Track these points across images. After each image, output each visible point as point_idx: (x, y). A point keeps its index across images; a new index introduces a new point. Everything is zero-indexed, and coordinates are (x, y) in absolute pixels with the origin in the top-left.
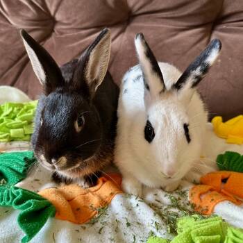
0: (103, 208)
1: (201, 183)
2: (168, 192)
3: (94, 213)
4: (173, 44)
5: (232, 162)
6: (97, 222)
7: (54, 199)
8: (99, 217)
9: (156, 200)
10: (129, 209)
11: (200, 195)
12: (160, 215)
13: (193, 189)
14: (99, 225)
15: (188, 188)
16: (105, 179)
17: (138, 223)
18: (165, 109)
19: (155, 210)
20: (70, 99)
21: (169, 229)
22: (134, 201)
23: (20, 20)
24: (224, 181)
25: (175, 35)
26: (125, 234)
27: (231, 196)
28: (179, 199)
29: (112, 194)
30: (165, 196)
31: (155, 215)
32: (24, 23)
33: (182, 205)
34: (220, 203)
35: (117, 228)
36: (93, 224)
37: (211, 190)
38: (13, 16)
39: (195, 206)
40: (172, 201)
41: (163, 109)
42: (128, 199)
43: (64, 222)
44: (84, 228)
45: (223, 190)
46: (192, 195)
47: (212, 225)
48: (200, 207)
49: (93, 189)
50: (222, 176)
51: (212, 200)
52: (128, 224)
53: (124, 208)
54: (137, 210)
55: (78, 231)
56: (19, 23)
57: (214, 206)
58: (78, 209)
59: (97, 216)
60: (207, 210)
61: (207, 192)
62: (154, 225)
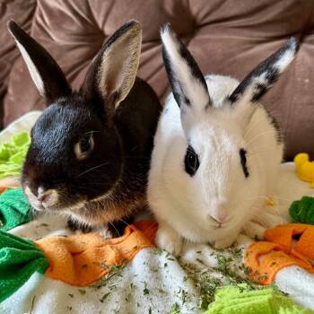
0: (118, 267)
1: (265, 239)
2: (218, 250)
3: (104, 272)
4: (247, 59)
5: (310, 212)
6: (105, 285)
7: (51, 250)
8: (109, 279)
9: (198, 260)
10: (155, 270)
11: (259, 255)
12: (195, 281)
13: (251, 247)
14: (105, 290)
15: (245, 245)
16: (134, 228)
17: (161, 291)
18: (214, 129)
19: (190, 273)
20: (72, 113)
21: (201, 302)
22: (163, 259)
23: (62, 35)
24: (296, 237)
25: (250, 48)
26: (138, 305)
27: (304, 258)
28: (230, 260)
29: (136, 248)
30: (212, 255)
31: (185, 279)
32: (68, 38)
33: (233, 268)
34: (285, 269)
35: (130, 295)
36: (99, 287)
37: (276, 249)
38: (55, 30)
39: (251, 270)
40: (220, 262)
41: (211, 129)
42: (157, 256)
43: (55, 281)
44: (83, 292)
45: (293, 251)
46: (247, 255)
47: (255, 302)
48: (257, 273)
49: (115, 240)
50: (294, 231)
51: (274, 263)
52: (146, 292)
53: (147, 269)
54: (164, 272)
55: (72, 296)
56: (61, 39)
57: (276, 273)
58: (85, 266)
59: (106, 277)
60: (266, 278)
61: (270, 252)
62: (180, 295)
